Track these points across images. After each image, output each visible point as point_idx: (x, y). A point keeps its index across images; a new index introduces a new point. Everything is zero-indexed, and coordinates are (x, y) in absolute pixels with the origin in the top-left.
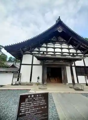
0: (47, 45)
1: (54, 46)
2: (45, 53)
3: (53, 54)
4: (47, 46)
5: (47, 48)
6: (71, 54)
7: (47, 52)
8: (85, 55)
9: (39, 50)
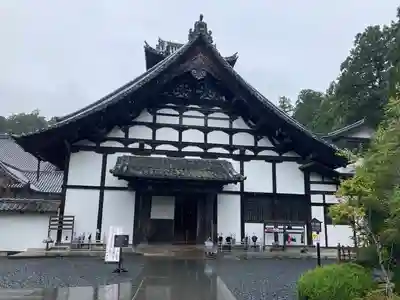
0: (155, 115)
1: (181, 121)
2: (148, 147)
3: (176, 149)
4: (154, 119)
5: (155, 126)
6: (237, 152)
7: (154, 143)
9: (127, 135)
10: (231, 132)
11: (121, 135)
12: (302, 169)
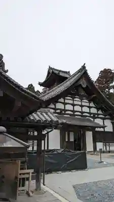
0: (64, 99)
1: (73, 102)
2: (63, 112)
3: (72, 113)
4: (64, 101)
5: (65, 104)
6: (92, 115)
7: (65, 110)
8: (106, 117)
9: (55, 106)
10: (90, 107)
11: (53, 107)
12: (112, 122)
